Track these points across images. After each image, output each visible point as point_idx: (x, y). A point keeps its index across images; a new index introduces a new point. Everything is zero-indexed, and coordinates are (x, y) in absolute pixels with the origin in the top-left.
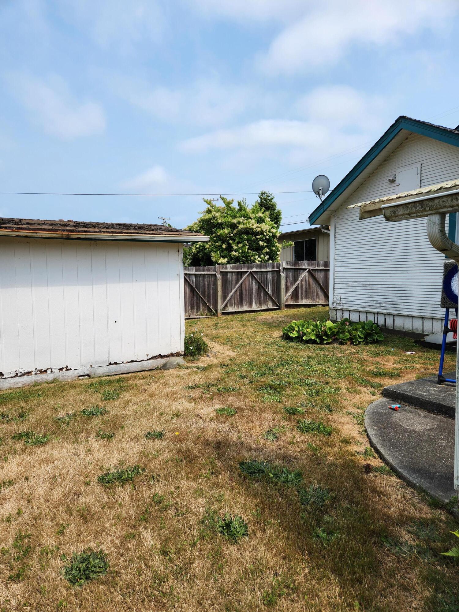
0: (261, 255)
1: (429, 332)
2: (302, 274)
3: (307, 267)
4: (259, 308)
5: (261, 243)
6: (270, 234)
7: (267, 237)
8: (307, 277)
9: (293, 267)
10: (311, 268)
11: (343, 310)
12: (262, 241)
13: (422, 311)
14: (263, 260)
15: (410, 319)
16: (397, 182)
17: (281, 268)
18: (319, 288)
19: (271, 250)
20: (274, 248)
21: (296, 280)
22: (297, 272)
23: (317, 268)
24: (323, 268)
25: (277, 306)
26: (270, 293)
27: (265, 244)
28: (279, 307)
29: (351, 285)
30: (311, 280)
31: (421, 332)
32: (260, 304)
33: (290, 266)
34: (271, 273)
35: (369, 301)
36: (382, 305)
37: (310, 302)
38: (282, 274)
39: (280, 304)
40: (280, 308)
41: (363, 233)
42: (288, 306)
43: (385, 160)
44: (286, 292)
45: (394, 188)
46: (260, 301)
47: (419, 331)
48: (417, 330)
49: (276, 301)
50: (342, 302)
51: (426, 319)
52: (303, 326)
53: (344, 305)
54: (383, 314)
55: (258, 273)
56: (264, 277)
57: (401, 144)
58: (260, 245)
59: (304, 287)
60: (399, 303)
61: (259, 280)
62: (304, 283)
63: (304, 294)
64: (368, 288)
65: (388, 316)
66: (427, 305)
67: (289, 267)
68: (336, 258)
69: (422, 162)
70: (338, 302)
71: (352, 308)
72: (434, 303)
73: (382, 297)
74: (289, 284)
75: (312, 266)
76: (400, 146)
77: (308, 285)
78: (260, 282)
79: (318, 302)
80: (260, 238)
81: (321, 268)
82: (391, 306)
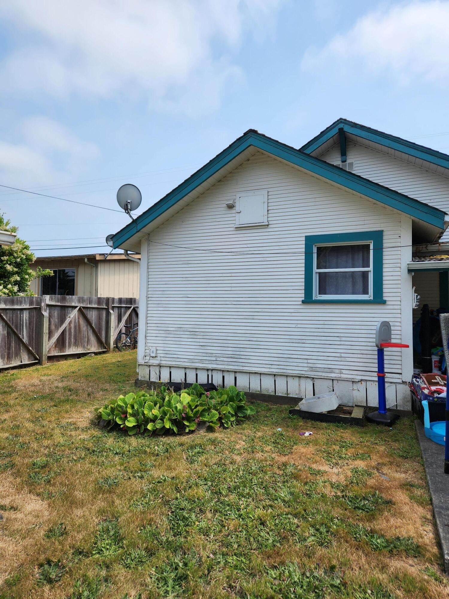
0: (7, 285)
1: (283, 393)
2: (70, 313)
3: (76, 305)
4: (7, 364)
5: (9, 268)
6: (22, 256)
7: (19, 260)
8: (77, 317)
9: (59, 304)
10: (82, 305)
11: (160, 366)
12: (10, 264)
13: (273, 367)
14: (10, 291)
15: (258, 377)
16: (237, 208)
17: (43, 304)
18: (91, 331)
19: (22, 279)
20: (27, 277)
21: (62, 321)
22: (65, 310)
23: (89, 306)
24: (96, 306)
25: (36, 359)
26: (25, 340)
27: (15, 269)
28: (39, 360)
29: (172, 332)
30: (82, 322)
31: (273, 394)
32: (9, 358)
33: (56, 302)
34: (28, 312)
35: (200, 354)
36: (218, 359)
37: (80, 351)
38: (44, 313)
39: (41, 357)
40: (40, 363)
41: (190, 265)
42: (51, 358)
43: (220, 181)
44: (49, 338)
45: (234, 215)
46: (9, 354)
47: (270, 391)
48: (268, 390)
49: (34, 351)
50: (159, 355)
51: (279, 377)
52: (142, 405)
53: (163, 359)
54: (221, 370)
55: (8, 311)
56: (17, 317)
57: (241, 165)
58: (6, 270)
59: (73, 331)
60: (242, 357)
61: (10, 321)
62: (72, 325)
63: (72, 340)
64: (199, 337)
65: (228, 373)
66: (279, 359)
67: (53, 303)
68: (149, 296)
69: (269, 190)
70: (154, 355)
71: (174, 363)
72: (289, 356)
73: (219, 348)
74: (53, 327)
75: (83, 303)
76: (240, 168)
77: (78, 329)
78: (11, 324)
79: (89, 350)
80: (7, 261)
81: (94, 306)
82: (232, 360)
